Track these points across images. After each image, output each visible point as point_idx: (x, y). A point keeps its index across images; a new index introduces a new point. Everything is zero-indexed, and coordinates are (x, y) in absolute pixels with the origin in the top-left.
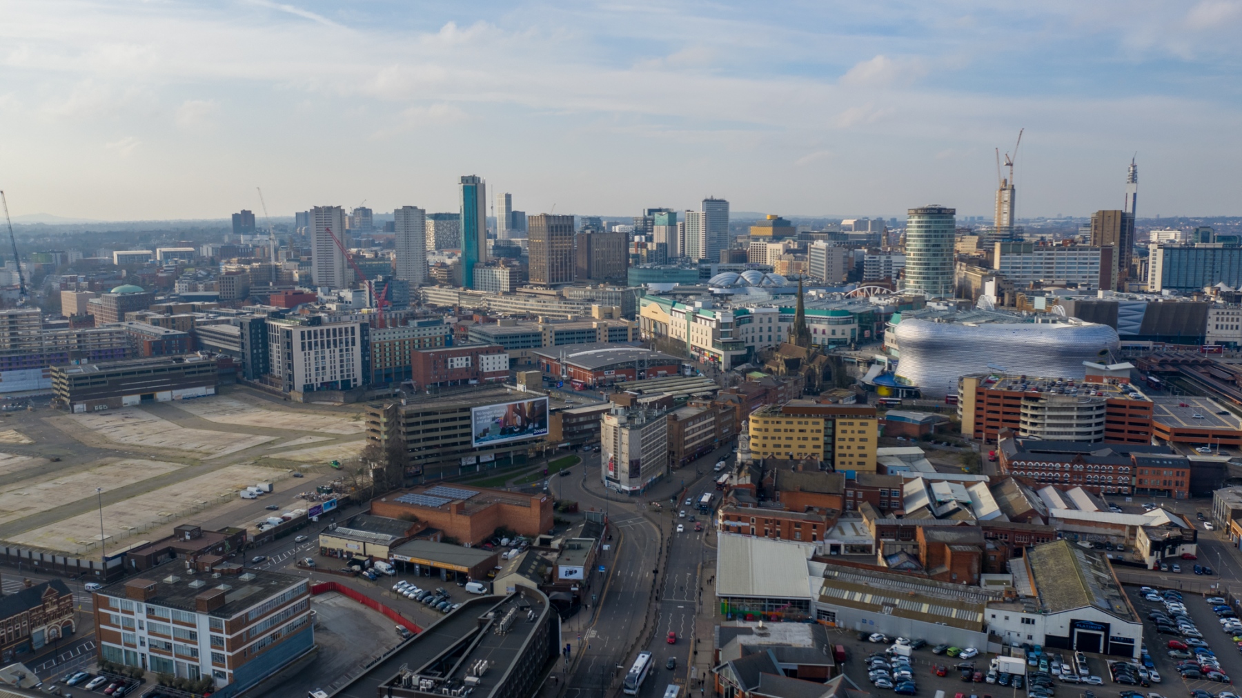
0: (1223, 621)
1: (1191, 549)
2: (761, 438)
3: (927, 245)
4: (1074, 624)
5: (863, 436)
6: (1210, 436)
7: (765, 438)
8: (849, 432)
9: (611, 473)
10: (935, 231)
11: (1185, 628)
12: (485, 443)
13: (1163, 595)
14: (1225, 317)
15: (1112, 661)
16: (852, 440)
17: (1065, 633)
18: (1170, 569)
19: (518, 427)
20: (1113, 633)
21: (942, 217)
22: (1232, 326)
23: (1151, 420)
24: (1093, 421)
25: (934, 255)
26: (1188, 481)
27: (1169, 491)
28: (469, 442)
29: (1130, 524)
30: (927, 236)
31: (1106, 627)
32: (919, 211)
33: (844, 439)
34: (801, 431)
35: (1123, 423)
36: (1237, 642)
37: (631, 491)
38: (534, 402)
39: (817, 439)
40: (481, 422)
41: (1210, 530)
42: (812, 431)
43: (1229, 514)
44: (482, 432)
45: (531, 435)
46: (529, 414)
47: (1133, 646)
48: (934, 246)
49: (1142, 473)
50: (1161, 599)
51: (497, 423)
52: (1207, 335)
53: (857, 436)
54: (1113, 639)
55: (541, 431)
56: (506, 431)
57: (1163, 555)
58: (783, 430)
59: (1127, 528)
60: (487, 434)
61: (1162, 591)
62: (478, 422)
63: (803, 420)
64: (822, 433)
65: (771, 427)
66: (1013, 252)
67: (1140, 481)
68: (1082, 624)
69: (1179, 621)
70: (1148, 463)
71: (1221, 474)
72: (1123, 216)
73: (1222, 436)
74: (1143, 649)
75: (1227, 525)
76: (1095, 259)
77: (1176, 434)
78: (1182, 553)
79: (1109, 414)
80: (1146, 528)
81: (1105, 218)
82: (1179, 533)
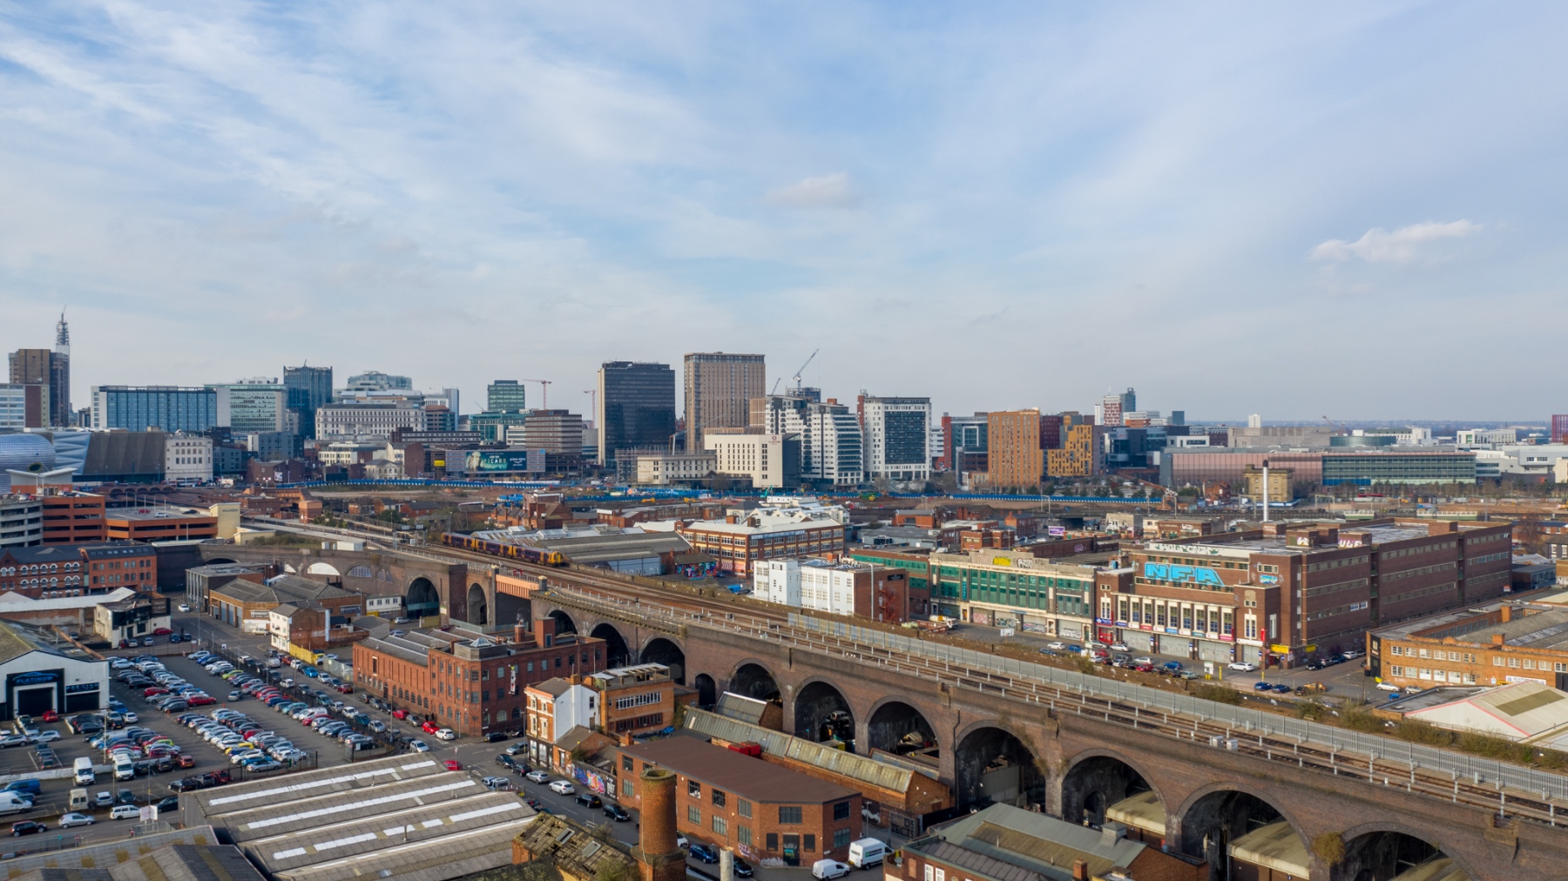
0: (208, 667)
1: (164, 623)
4: (12, 681)
6: (178, 527)
11: (163, 678)
13: (134, 661)
14: (186, 448)
18: (141, 645)
20: (69, 681)
22: (195, 459)
23: (104, 520)
24: (26, 527)
26: (155, 571)
27: (133, 587)
29: (84, 606)
31: (58, 675)
35: (67, 528)
36: (226, 679)
41: (186, 611)
43: (206, 586)
47: (98, 693)
49: (95, 567)
50: (132, 664)
52: (167, 471)
54: (70, 689)
57: (130, 630)
59: (81, 612)
61: (132, 658)
67: (95, 579)
68: (24, 678)
69: (154, 674)
70: (104, 555)
71: (193, 557)
72: (52, 357)
73: (191, 526)
74: (111, 699)
75: (206, 600)
76: (18, 399)
77: (138, 529)
78: (154, 628)
79: (46, 518)
80: (107, 605)
81: (28, 359)
82: (148, 604)
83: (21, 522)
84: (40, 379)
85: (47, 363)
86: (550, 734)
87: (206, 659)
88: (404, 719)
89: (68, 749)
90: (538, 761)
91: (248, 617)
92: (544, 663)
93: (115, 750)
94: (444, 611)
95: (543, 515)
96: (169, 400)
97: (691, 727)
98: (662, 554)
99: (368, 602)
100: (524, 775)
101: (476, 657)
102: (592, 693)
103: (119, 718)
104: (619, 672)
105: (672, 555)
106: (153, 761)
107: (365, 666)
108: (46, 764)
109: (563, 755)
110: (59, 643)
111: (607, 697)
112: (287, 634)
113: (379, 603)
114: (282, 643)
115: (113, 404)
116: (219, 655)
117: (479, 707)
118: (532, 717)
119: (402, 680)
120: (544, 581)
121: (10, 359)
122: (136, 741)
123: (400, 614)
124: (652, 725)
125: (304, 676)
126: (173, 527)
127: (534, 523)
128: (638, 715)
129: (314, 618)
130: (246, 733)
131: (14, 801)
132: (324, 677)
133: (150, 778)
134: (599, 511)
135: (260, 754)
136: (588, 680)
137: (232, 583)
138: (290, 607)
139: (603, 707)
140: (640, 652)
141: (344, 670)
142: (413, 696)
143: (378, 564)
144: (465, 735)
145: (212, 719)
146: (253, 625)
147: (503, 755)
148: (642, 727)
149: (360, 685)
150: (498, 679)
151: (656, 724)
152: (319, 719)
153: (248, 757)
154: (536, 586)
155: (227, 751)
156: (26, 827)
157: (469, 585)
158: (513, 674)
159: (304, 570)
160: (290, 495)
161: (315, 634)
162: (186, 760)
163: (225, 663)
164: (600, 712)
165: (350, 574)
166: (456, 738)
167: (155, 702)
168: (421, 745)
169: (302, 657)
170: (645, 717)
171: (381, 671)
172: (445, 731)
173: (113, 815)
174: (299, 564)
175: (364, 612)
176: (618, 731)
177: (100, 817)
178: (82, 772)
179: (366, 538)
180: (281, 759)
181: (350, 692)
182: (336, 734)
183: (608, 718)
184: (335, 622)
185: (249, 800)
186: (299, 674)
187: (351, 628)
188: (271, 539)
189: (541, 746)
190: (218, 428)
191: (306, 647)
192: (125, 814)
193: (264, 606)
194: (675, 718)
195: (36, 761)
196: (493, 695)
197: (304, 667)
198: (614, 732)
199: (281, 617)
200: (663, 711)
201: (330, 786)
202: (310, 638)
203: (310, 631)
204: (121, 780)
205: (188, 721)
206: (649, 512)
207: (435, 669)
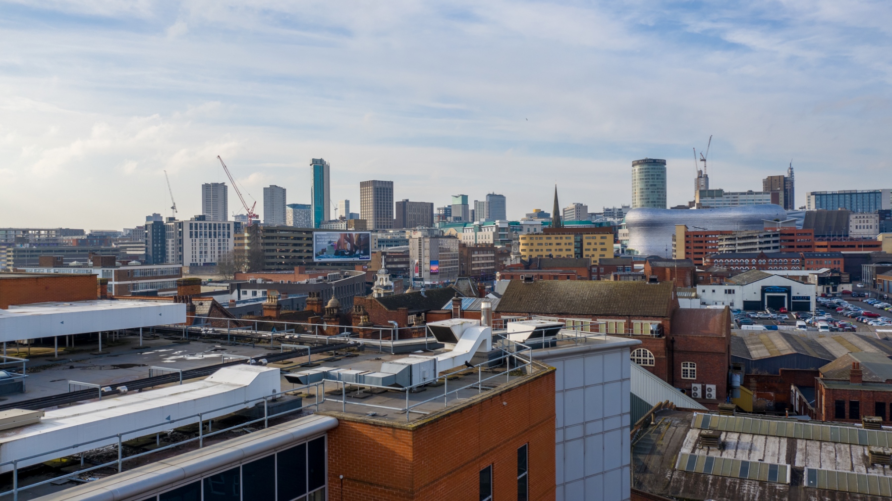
0: (875, 305)
1: (848, 288)
2: (528, 250)
3: (647, 185)
4: (764, 290)
5: (603, 246)
6: (857, 246)
7: (531, 250)
8: (593, 244)
9: (417, 275)
10: (652, 175)
12: (323, 260)
14: (862, 220)
15: (795, 313)
16: (595, 250)
17: (758, 298)
18: (834, 296)
19: (348, 251)
20: (794, 294)
21: (657, 165)
22: (868, 226)
23: (813, 243)
24: (772, 245)
25: (652, 192)
26: (843, 267)
28: (311, 258)
29: (802, 275)
30: (646, 179)
31: (788, 290)
32: (640, 162)
33: (589, 250)
34: (558, 244)
35: (793, 247)
36: (888, 310)
37: (432, 285)
38: (360, 234)
39: (570, 250)
40: (321, 243)
41: (861, 287)
42: (566, 244)
43: (874, 272)
44: (321, 251)
45: (357, 259)
46: (356, 242)
47: (809, 302)
48: (651, 185)
49: (808, 263)
50: (828, 300)
51: (332, 246)
52: (850, 233)
53: (599, 247)
54: (794, 298)
55: (365, 257)
56: (339, 253)
57: (828, 289)
58: (544, 244)
59: (800, 278)
60: (325, 253)
62: (318, 243)
63: (559, 236)
64: (573, 246)
65: (535, 242)
66: (708, 196)
68: (770, 289)
70: (813, 257)
71: (866, 259)
72: (785, 179)
74: (817, 309)
75: (874, 281)
77: (832, 247)
78: (842, 290)
79: (782, 240)
80: (815, 275)
81: (772, 180)
82: (838, 275)
83: (769, 242)
85: (782, 181)
87: (874, 302)
106: (841, 328)
115: (818, 202)
121: (764, 182)
122: (831, 321)
167: (842, 313)
178: (800, 327)
190: (883, 210)
205: (864, 319)
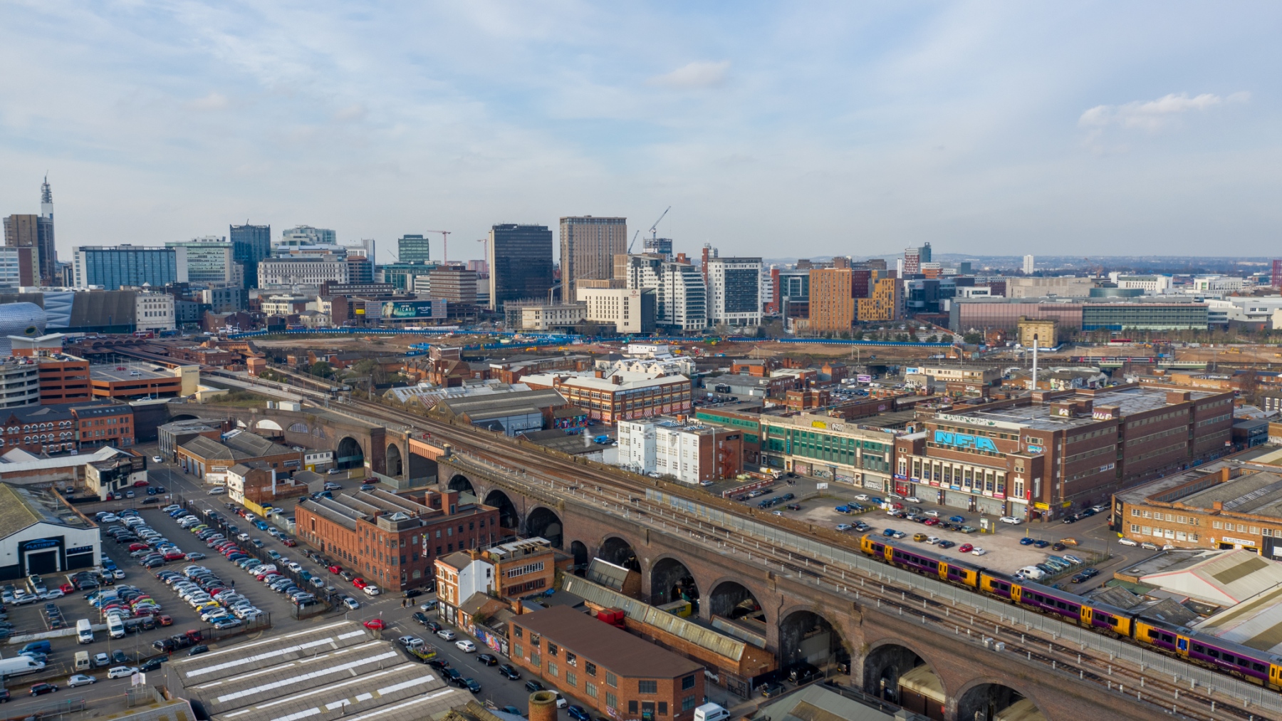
0: (179, 520)
1: (142, 476)
4: (23, 547)
6: (149, 386)
11: (144, 533)
13: (119, 516)
14: (153, 304)
15: (71, 575)
17: (14, 560)
18: (124, 497)
20: (69, 545)
22: (160, 312)
23: (89, 380)
24: (26, 388)
26: (133, 426)
27: (115, 440)
29: (77, 464)
31: (60, 541)
35: (59, 387)
36: (194, 532)
41: (159, 462)
43: (175, 442)
47: (92, 554)
49: (84, 425)
50: (118, 518)
52: (138, 323)
54: (70, 551)
57: (115, 484)
59: (75, 470)
61: (118, 512)
67: (84, 434)
68: (32, 545)
69: (137, 530)
70: (90, 414)
71: (163, 415)
72: (39, 220)
73: (160, 385)
74: (103, 556)
75: (175, 453)
76: (12, 260)
77: (116, 388)
78: (134, 481)
79: (42, 379)
80: (95, 464)
81: (20, 223)
82: (128, 462)
83: (22, 384)
84: (30, 243)
85: (35, 226)
86: (456, 599)
87: (177, 513)
88: (338, 574)
89: (71, 607)
90: (446, 619)
91: (210, 471)
92: (450, 530)
93: (109, 610)
94: (367, 465)
95: (446, 371)
96: (136, 258)
97: (568, 590)
98: (543, 409)
99: (306, 457)
100: (435, 632)
101: (395, 529)
102: (489, 566)
103: (109, 576)
104: (510, 547)
105: (551, 410)
106: (139, 620)
107: (306, 524)
108: (55, 625)
109: (466, 617)
110: (60, 509)
111: (501, 568)
112: (241, 490)
113: (315, 457)
114: (237, 496)
115: (91, 262)
116: (188, 509)
117: (398, 568)
118: (441, 584)
119: (335, 539)
120: (448, 448)
121: (5, 223)
122: (124, 599)
123: (332, 466)
124: (537, 588)
125: (256, 529)
126: (145, 386)
127: (439, 378)
128: (526, 581)
129: (263, 477)
130: (212, 591)
131: (31, 664)
132: (273, 531)
133: (137, 636)
134: (491, 365)
135: (223, 612)
136: (485, 554)
137: (195, 440)
138: (243, 467)
139: (498, 577)
140: (527, 516)
141: (289, 525)
142: (345, 552)
143: (313, 423)
144: (387, 590)
145: (184, 575)
146: (214, 478)
147: (418, 613)
148: (529, 590)
149: (301, 538)
150: (413, 546)
151: (540, 587)
152: (270, 576)
153: (215, 616)
154: (442, 452)
155: (198, 609)
156: (41, 688)
157: (387, 444)
158: (425, 541)
159: (254, 425)
160: (239, 347)
161: (264, 489)
162: (166, 620)
163: (193, 518)
164: (495, 580)
165: (290, 429)
166: (380, 593)
167: (138, 557)
168: (352, 603)
169: (254, 510)
170: (531, 582)
171: (319, 530)
172: (372, 587)
173: (110, 675)
174: (249, 420)
175: (304, 467)
176: (510, 594)
177: (100, 675)
178: (83, 633)
179: (304, 395)
180: (241, 617)
181: (294, 545)
182: (284, 590)
183: (502, 585)
184: (280, 478)
185: (218, 672)
186: (253, 526)
187: (292, 482)
188: (226, 396)
189: (448, 607)
190: (178, 284)
191: (257, 502)
192: (120, 674)
193: (222, 462)
194: (555, 581)
195: (46, 619)
196: (409, 559)
197: (257, 521)
198: (506, 596)
199: (237, 476)
200: (546, 576)
201: (281, 656)
202: (260, 493)
203: (260, 487)
204: (115, 638)
205: (166, 578)
206: (532, 366)
207: (362, 534)
